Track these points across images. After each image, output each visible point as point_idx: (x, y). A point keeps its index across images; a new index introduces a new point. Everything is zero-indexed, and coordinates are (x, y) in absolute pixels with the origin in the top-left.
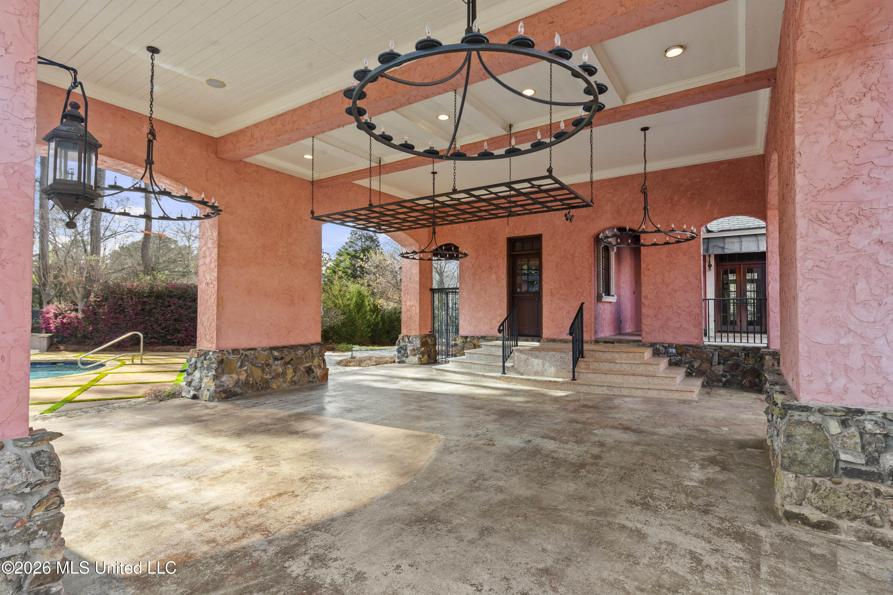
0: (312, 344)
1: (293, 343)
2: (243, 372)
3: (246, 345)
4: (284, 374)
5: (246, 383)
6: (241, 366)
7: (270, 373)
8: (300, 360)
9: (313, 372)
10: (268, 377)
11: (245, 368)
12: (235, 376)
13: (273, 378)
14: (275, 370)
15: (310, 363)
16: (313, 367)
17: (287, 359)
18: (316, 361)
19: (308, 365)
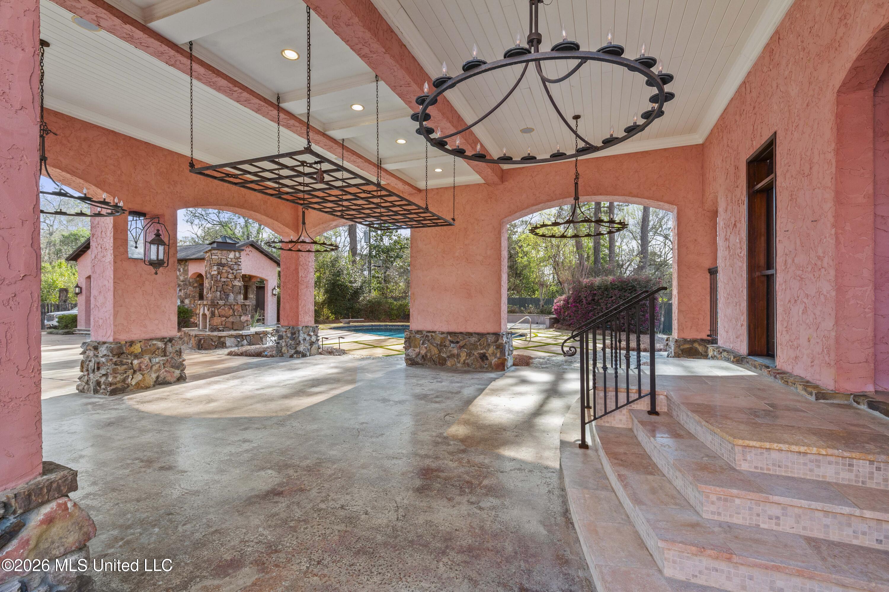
0: (489, 334)
1: (470, 330)
2: (424, 348)
3: (429, 328)
4: (458, 356)
5: (424, 357)
6: (423, 344)
7: (446, 353)
8: (474, 346)
9: (487, 359)
10: (444, 355)
11: (426, 345)
12: (417, 350)
13: (448, 357)
14: (450, 351)
15: (484, 351)
16: (487, 355)
17: (461, 343)
18: (492, 349)
19: (482, 351)
